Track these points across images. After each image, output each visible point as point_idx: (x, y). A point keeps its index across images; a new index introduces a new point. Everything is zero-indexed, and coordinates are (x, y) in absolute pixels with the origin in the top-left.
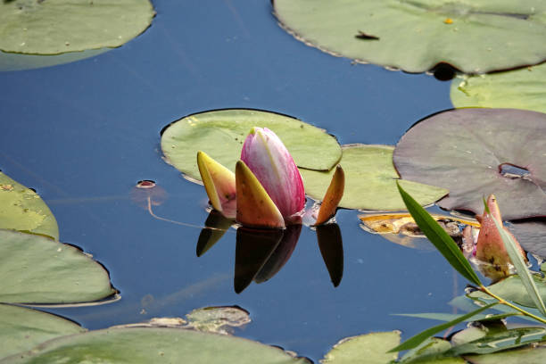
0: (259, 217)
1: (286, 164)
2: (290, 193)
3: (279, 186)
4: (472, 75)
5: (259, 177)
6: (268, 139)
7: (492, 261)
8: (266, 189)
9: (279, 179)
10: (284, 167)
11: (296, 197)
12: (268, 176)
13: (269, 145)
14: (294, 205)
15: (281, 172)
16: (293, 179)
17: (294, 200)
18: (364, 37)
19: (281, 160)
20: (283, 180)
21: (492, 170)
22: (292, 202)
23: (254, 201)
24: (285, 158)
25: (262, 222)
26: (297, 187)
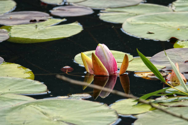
0: (100, 72)
1: (109, 55)
2: (111, 65)
3: (107, 63)
4: (183, 41)
5: (101, 60)
6: (103, 47)
7: (175, 82)
8: (103, 64)
9: (107, 60)
10: (109, 56)
11: (114, 66)
12: (104, 59)
13: (103, 49)
14: (113, 69)
15: (108, 58)
16: (112, 61)
17: (113, 67)
18: (150, 33)
19: (108, 54)
20: (109, 61)
21: (183, 62)
22: (112, 68)
23: (98, 66)
24: (109, 54)
25: (101, 74)
26: (114, 63)
